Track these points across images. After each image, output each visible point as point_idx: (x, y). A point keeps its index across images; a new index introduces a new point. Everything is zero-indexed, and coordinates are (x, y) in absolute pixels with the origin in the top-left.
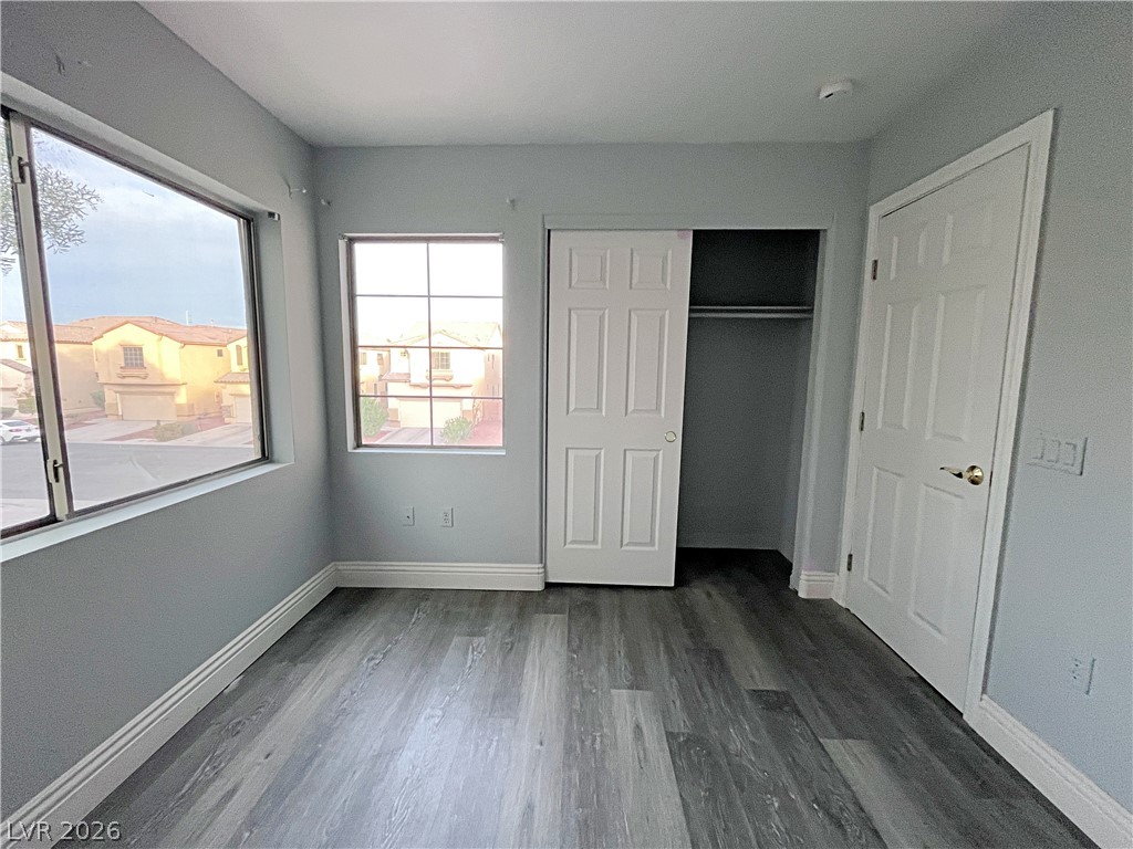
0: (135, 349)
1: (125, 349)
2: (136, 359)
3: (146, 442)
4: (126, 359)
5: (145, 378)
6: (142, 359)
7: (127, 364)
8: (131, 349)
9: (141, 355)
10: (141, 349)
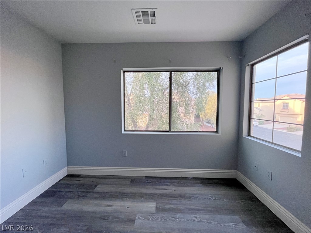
0: (286, 104)
1: (283, 104)
2: (286, 107)
3: (284, 131)
4: (283, 107)
5: (288, 112)
6: (288, 107)
7: (283, 108)
8: (285, 104)
9: (288, 105)
10: (288, 104)
